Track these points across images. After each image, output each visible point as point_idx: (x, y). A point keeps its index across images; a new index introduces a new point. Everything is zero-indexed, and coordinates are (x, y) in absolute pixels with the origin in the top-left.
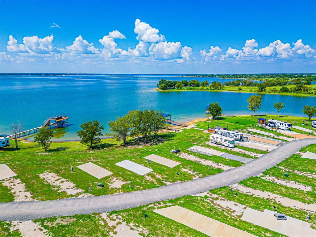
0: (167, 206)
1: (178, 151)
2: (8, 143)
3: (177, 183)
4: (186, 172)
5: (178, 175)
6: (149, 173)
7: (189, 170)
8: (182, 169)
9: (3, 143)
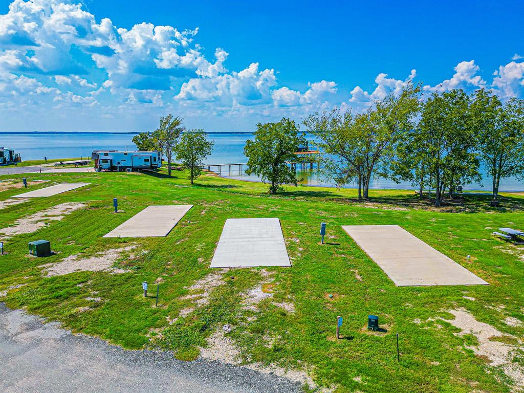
4: (460, 335)
5: (376, 334)
6: (254, 268)
7: (499, 334)
8: (452, 312)
9: (146, 160)
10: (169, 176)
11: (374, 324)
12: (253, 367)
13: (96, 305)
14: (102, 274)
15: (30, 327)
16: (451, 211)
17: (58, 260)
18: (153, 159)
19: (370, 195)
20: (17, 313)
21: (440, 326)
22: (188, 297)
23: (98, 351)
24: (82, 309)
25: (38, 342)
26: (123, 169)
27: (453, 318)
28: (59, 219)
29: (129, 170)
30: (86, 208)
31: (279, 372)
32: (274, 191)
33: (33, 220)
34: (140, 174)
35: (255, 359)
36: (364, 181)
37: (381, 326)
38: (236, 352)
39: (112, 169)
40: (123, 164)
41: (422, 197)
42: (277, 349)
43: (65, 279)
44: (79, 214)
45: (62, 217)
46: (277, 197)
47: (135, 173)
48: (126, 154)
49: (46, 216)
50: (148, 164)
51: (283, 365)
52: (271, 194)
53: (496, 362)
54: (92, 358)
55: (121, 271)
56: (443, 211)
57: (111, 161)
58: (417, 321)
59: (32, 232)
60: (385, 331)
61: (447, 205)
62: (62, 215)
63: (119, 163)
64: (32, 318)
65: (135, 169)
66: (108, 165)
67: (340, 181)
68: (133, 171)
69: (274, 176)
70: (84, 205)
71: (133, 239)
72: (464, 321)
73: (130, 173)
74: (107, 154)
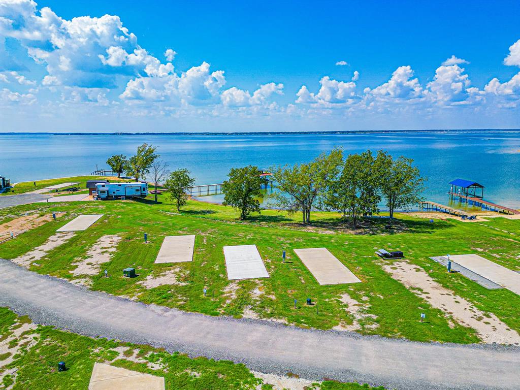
0: (143, 369)
1: (398, 255)
2: (144, 192)
3: (269, 324)
4: (342, 304)
5: (310, 306)
6: (251, 279)
7: (358, 303)
8: (342, 295)
9: (137, 190)
10: (156, 202)
11: (309, 302)
12: (265, 319)
13: (186, 301)
14: (175, 286)
15: (165, 311)
16: (360, 233)
17: (144, 279)
18: (142, 189)
19: (311, 219)
20: (152, 306)
21: (335, 302)
22: (226, 295)
24: (180, 303)
25: (175, 316)
26: (117, 198)
27: (342, 298)
28: (113, 250)
29: (123, 199)
30: (123, 240)
31: (274, 320)
32: (244, 218)
33: (98, 252)
34: (132, 201)
35: (264, 317)
36: (307, 211)
37: (312, 303)
38: (256, 315)
39: (109, 198)
40: (117, 193)
41: (344, 221)
42: (271, 313)
43: (157, 289)
44: (124, 244)
46: (246, 223)
47: (128, 201)
48: (120, 185)
49: (104, 248)
50: (139, 193)
51: (275, 318)
52: (242, 220)
53: (352, 312)
54: (202, 320)
55: (183, 284)
56: (356, 234)
57: (108, 191)
58: (327, 300)
59: (108, 261)
60: (313, 304)
61: (360, 228)
62: (113, 247)
63: (114, 193)
64: (162, 307)
65: (127, 198)
66: (105, 195)
67: (291, 211)
68: (126, 199)
69: (244, 206)
70: (120, 238)
72: (346, 298)
73: (125, 201)
74: (103, 186)
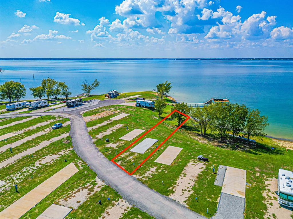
4: (149, 170)
6: (136, 153)
9: (150, 105)
13: (109, 154)
14: (113, 148)
15: (101, 155)
17: (109, 144)
18: (152, 104)
20: (100, 152)
22: (122, 155)
23: (106, 160)
24: (107, 154)
25: (101, 157)
26: (143, 107)
27: (153, 168)
28: (114, 131)
29: (144, 107)
30: (122, 127)
32: (179, 125)
33: (110, 130)
38: (120, 164)
39: (140, 106)
40: (143, 105)
42: (125, 165)
43: (108, 148)
44: (120, 129)
45: (116, 130)
48: (144, 102)
49: (113, 129)
51: (123, 167)
53: (147, 173)
54: (105, 161)
55: (116, 148)
57: (140, 103)
58: (147, 167)
59: (108, 134)
62: (116, 129)
64: (101, 154)
65: (146, 107)
66: (139, 105)
68: (146, 108)
70: (122, 126)
71: (123, 140)
73: (145, 108)
74: (138, 101)
